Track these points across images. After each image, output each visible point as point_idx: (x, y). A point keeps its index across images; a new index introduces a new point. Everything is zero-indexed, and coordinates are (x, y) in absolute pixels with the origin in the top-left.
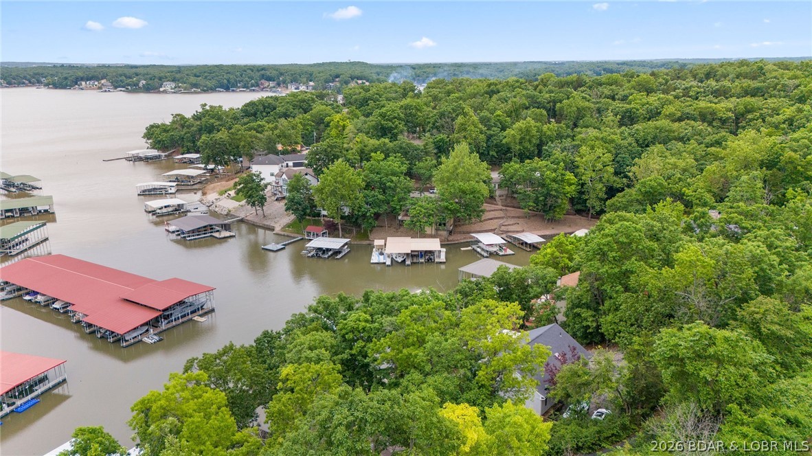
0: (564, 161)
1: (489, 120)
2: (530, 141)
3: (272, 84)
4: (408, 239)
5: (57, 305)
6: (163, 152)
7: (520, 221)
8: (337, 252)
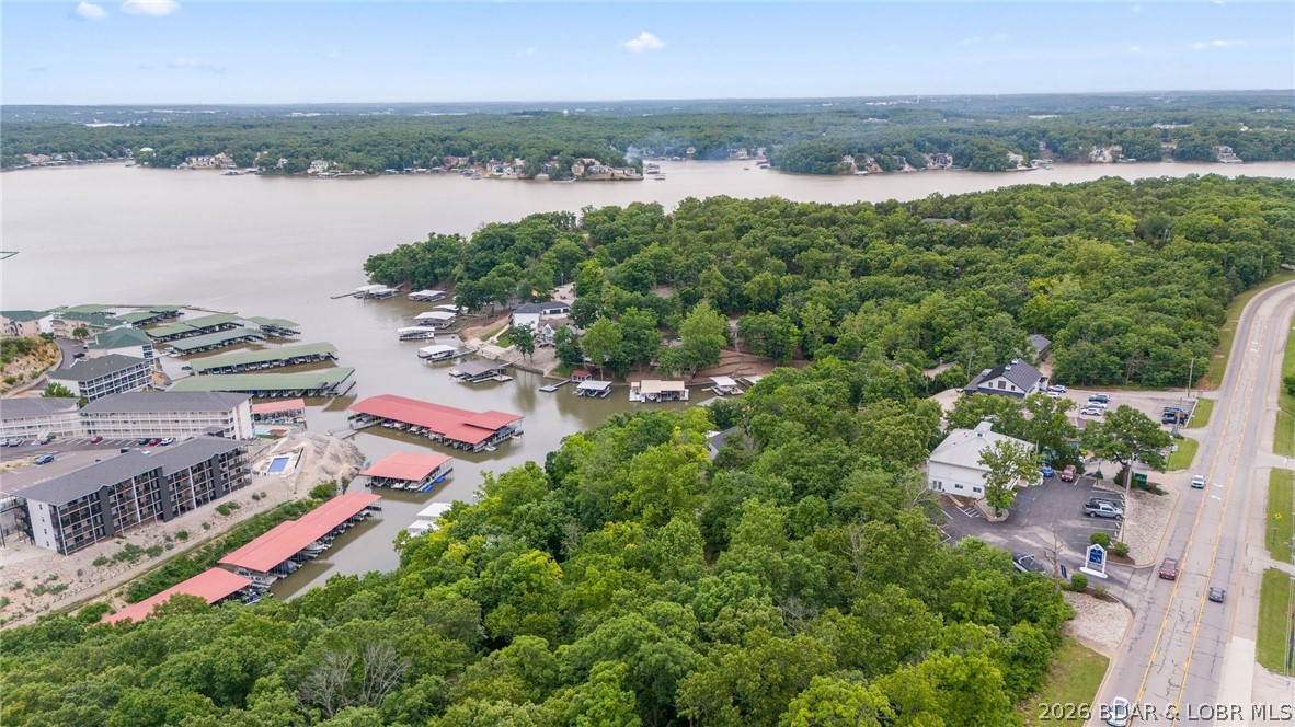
0: (791, 315)
1: (732, 271)
2: (768, 293)
3: (462, 161)
4: (659, 382)
5: (414, 429)
6: (391, 287)
7: (754, 366)
8: (601, 392)
